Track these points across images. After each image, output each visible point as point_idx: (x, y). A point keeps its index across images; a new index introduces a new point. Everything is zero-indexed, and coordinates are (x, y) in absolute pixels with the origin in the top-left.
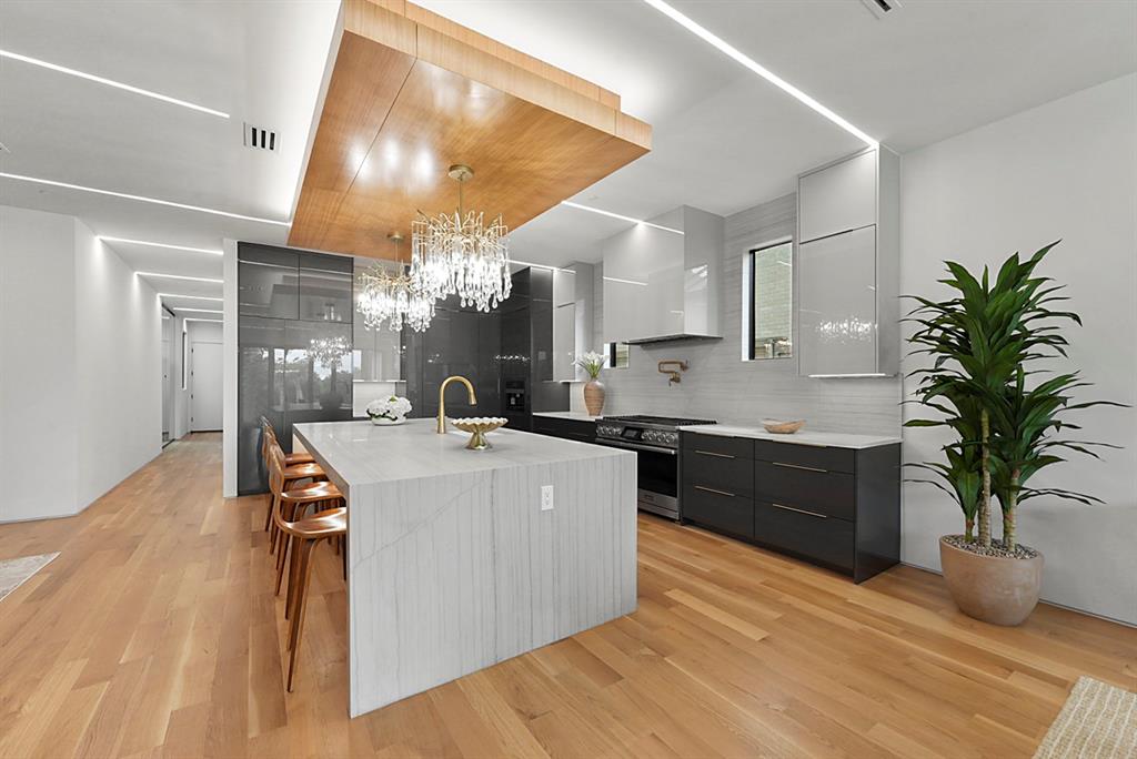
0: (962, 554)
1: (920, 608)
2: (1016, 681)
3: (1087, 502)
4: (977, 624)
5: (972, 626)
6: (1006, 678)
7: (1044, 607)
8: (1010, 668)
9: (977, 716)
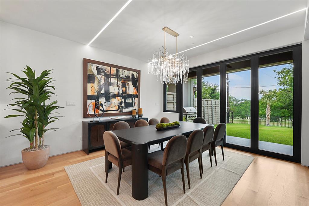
0: (31, 153)
1: (16, 176)
2: (56, 176)
3: (55, 130)
4: (37, 170)
5: (36, 172)
6: (54, 177)
7: (50, 158)
8: (52, 174)
9: (57, 187)
